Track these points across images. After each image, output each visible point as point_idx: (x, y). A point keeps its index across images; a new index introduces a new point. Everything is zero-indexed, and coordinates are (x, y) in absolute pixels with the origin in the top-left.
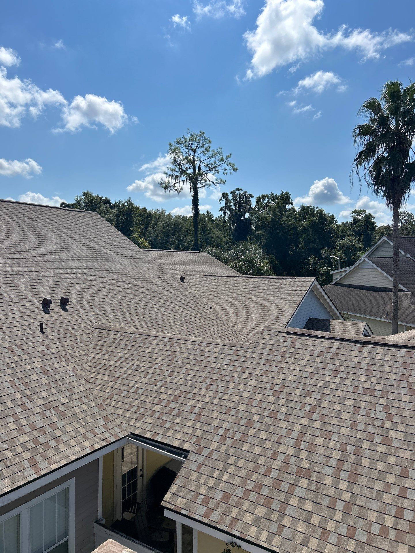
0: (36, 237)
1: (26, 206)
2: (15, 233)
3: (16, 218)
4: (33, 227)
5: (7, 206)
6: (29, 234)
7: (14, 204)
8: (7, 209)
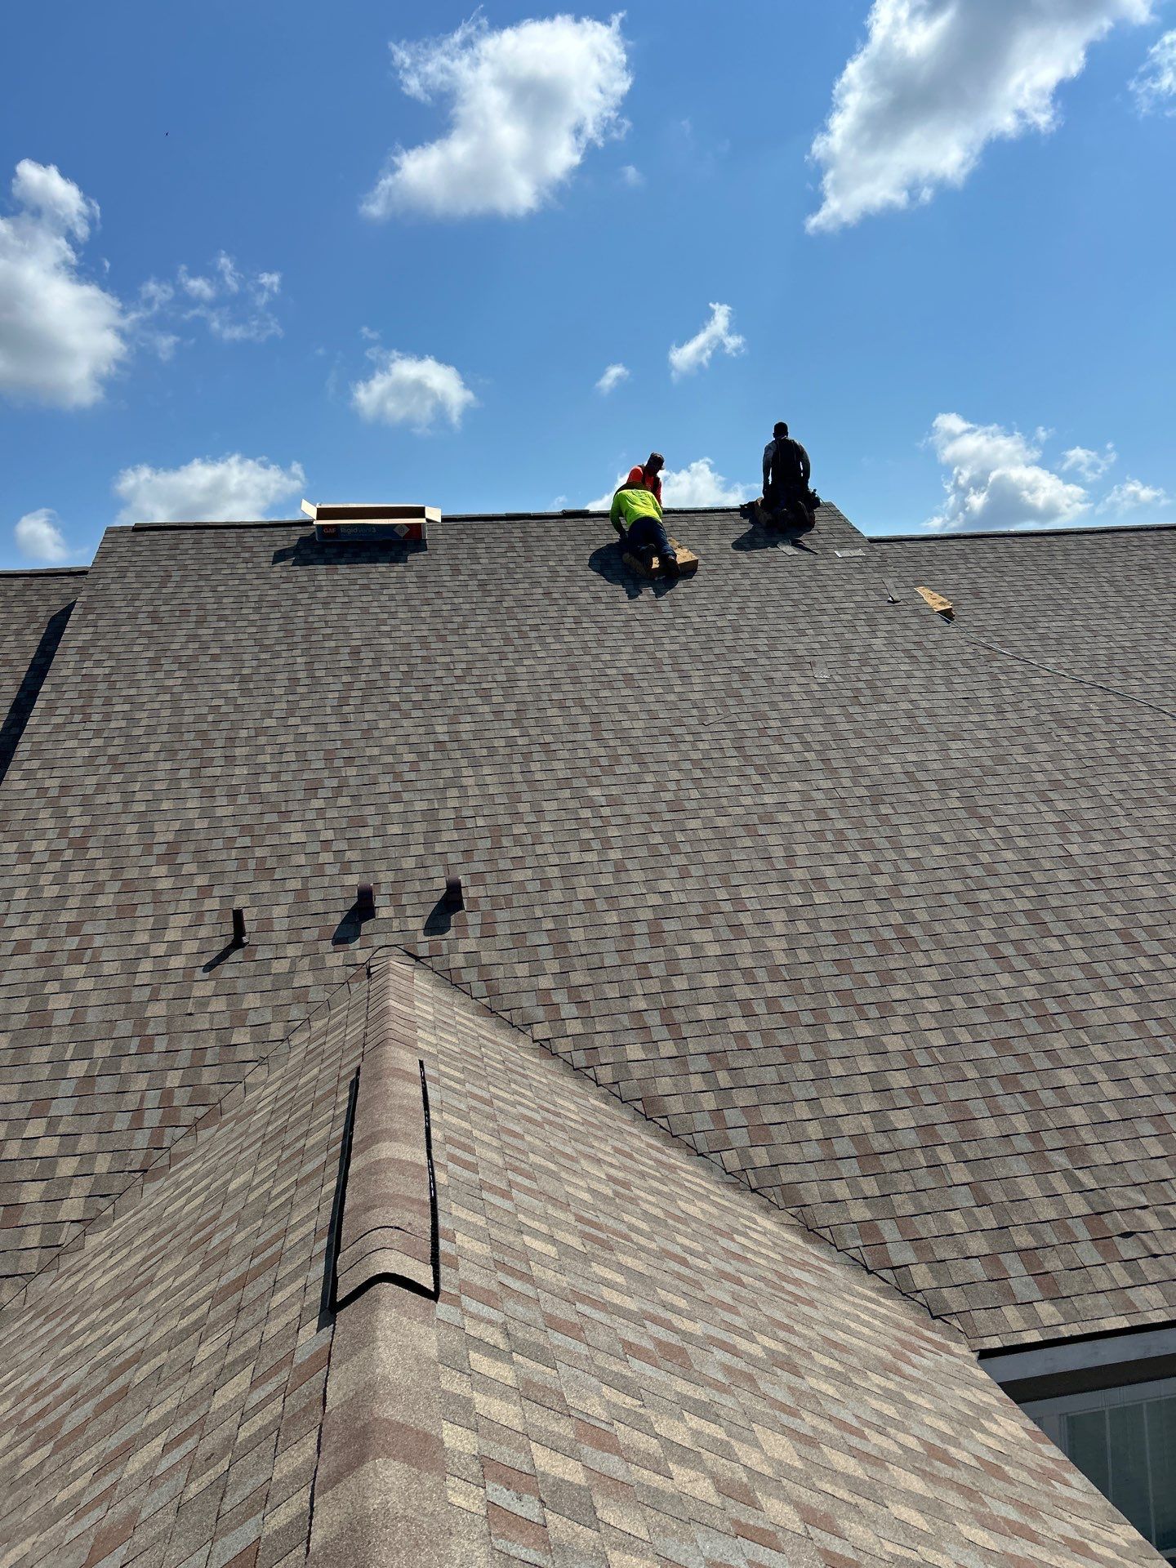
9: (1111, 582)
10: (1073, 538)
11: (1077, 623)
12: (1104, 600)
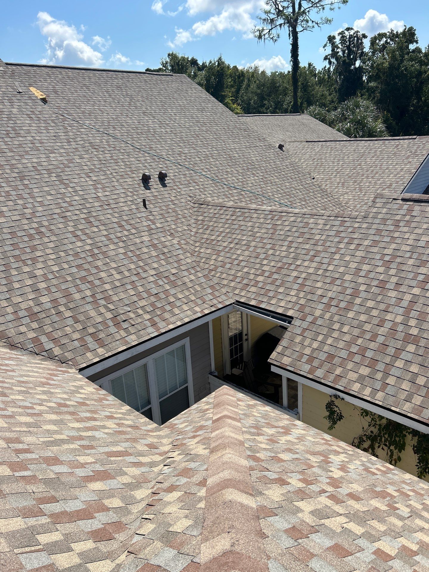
0: (127, 108)
1: (113, 73)
2: (106, 105)
3: (105, 89)
4: (122, 97)
5: (94, 75)
6: (120, 105)
7: (101, 72)
8: (95, 78)
9: (107, 92)
10: (92, 72)
11: (96, 107)
12: (105, 99)
